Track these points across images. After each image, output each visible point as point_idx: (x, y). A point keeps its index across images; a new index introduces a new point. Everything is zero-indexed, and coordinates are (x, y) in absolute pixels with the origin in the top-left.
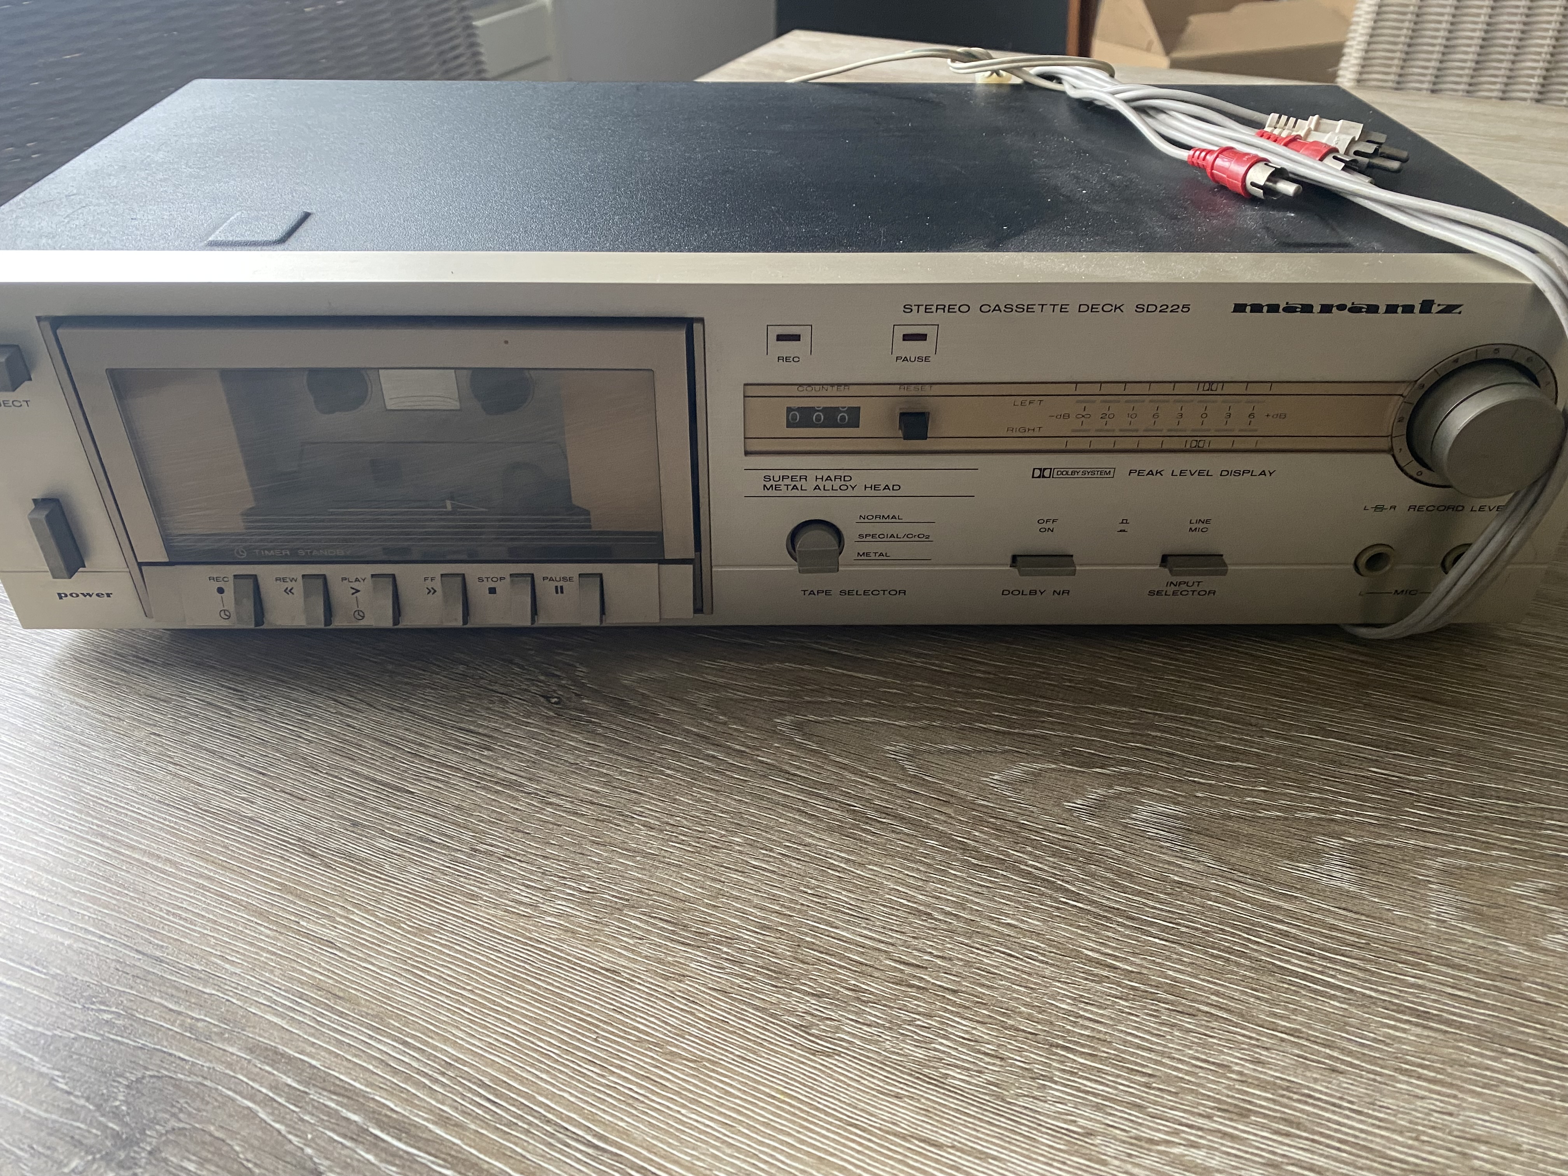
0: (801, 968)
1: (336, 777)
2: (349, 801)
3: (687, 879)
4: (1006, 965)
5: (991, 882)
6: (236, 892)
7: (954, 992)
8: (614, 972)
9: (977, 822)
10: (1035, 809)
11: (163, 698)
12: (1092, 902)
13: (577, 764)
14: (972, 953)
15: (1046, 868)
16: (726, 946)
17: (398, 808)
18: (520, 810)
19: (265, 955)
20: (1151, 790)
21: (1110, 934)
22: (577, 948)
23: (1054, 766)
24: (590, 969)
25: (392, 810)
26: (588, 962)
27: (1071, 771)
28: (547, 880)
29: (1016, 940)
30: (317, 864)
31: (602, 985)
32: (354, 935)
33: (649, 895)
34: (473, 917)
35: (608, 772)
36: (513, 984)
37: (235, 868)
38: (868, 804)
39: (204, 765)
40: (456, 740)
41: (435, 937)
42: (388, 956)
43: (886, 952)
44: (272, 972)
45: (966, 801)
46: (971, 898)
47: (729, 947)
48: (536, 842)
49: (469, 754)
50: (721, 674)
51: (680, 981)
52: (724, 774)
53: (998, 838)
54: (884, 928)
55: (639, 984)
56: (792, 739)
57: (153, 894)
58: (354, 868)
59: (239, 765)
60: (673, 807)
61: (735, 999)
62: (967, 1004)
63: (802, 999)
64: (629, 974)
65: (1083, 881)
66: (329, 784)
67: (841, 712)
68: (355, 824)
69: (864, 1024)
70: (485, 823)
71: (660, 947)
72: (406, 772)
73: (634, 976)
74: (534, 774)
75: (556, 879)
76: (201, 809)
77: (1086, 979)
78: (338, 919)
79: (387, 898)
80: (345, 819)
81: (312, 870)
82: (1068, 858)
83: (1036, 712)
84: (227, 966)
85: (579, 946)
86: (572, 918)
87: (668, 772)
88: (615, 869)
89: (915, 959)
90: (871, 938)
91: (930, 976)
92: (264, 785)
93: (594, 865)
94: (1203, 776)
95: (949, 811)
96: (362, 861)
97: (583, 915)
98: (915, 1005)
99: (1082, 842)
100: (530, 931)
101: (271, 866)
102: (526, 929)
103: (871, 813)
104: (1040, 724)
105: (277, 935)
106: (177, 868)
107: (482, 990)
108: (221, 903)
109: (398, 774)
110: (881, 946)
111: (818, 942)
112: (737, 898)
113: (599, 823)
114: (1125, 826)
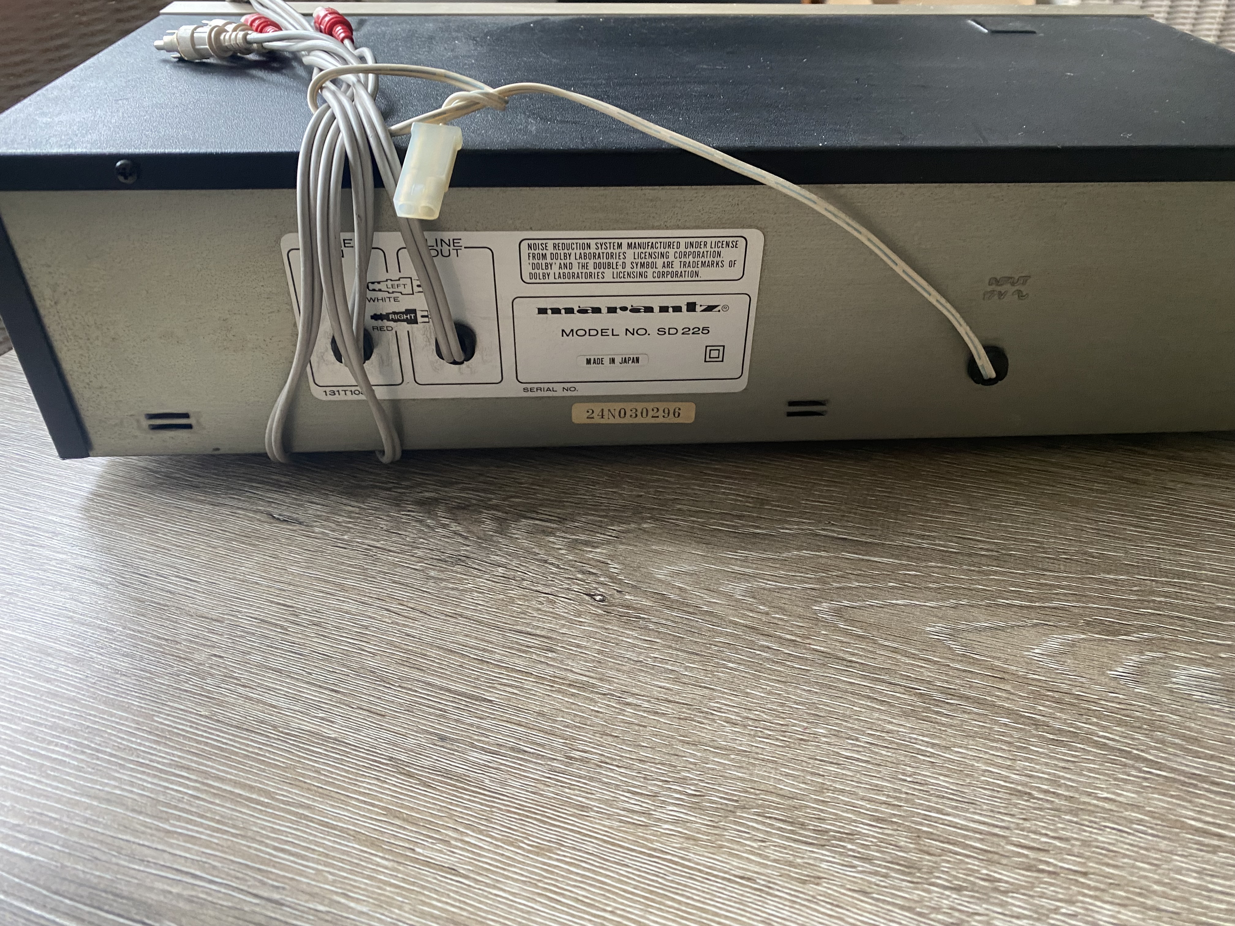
0: (929, 861)
1: (410, 689)
2: (430, 714)
3: (787, 775)
4: (1121, 842)
5: (1073, 756)
6: (340, 820)
7: (1085, 874)
8: (749, 879)
9: (1037, 697)
10: (1083, 680)
11: (214, 617)
12: (1173, 770)
13: (641, 662)
14: (1085, 831)
15: (1117, 738)
16: (849, 843)
17: (481, 718)
18: (602, 713)
19: (388, 888)
20: (1179, 654)
21: (1203, 801)
22: (703, 856)
23: (1083, 636)
24: (724, 879)
25: (475, 721)
26: (720, 871)
27: (1100, 640)
28: (650, 785)
29: (1120, 814)
30: (416, 784)
31: (742, 895)
32: (475, 859)
33: (756, 794)
34: (590, 831)
35: (673, 668)
36: (653, 901)
37: (333, 794)
38: (931, 687)
39: (274, 686)
40: (517, 643)
41: (559, 855)
42: (516, 880)
43: (1003, 836)
44: (400, 908)
45: (1018, 676)
46: (1062, 774)
47: (852, 843)
48: (627, 745)
49: (534, 657)
50: (744, 564)
51: (817, 884)
52: (785, 665)
53: (1062, 710)
54: (992, 811)
55: (778, 890)
56: (836, 626)
57: (255, 829)
58: (454, 786)
59: (308, 683)
60: (748, 701)
61: (878, 900)
62: (1102, 886)
63: (943, 894)
64: (764, 880)
65: (1156, 748)
66: (405, 698)
67: (872, 597)
68: (443, 738)
69: (1012, 917)
70: (572, 728)
71: (785, 849)
72: (478, 680)
73: (770, 882)
74: (603, 674)
75: (660, 783)
76: (282, 732)
77: (1201, 850)
78: (453, 842)
79: (497, 815)
80: (431, 733)
81: (412, 791)
82: (1134, 727)
83: (1046, 585)
84: (352, 905)
85: (706, 854)
86: (689, 824)
87: (731, 665)
88: (713, 769)
89: (1034, 842)
90: (984, 823)
91: (1055, 859)
92: (340, 703)
93: (692, 766)
94: (1218, 638)
95: (1008, 687)
96: (460, 778)
97: (698, 820)
98: (1054, 891)
99: (1140, 709)
100: (651, 841)
101: (369, 789)
102: (647, 840)
103: (937, 695)
104: (1054, 596)
105: (396, 865)
106: (273, 798)
107: (623, 910)
108: (329, 834)
109: (470, 682)
110: (996, 831)
111: (935, 832)
112: (842, 791)
113: (682, 721)
114: (1171, 691)
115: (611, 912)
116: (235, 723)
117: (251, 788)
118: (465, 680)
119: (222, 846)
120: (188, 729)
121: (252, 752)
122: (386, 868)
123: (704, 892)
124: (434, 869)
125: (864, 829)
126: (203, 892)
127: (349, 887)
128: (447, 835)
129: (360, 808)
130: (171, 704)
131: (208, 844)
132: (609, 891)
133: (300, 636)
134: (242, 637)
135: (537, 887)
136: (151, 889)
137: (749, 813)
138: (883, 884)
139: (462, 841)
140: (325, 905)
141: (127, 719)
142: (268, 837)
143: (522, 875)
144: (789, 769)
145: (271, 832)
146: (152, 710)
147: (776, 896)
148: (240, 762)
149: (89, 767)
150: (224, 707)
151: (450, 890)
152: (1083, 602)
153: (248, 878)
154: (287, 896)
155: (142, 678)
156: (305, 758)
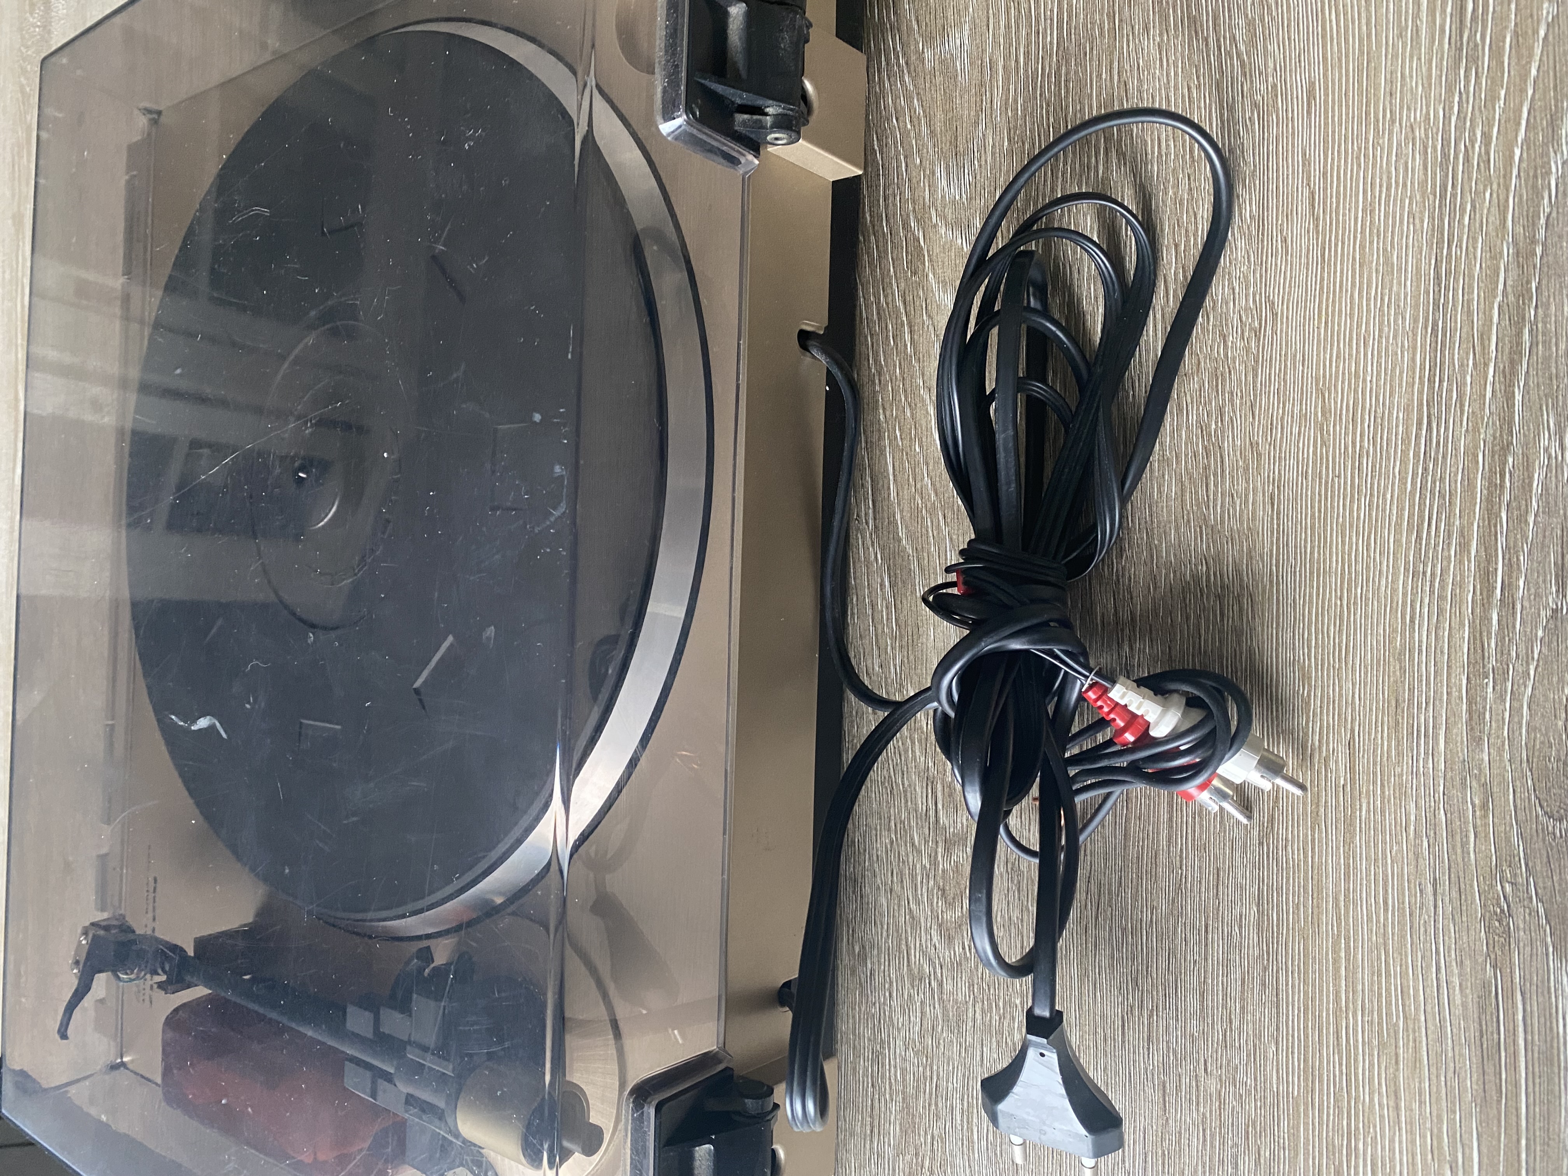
115: (1341, 600)
116: (1274, 1010)
117: (1336, 961)
118: (1154, 807)
119: (1401, 959)
120: (1296, 1055)
121: (1299, 979)
122: (1369, 803)
123: (1296, 531)
124: (1355, 761)
125: (1193, 419)
126: (1450, 956)
127: (1398, 828)
128: (1319, 763)
129: (1320, 852)
130: (1275, 1086)
131: (1404, 975)
132: (1323, 608)
133: (1155, 993)
134: (1175, 1052)
135: (1340, 668)
136: (1464, 1005)
137: (1209, 514)
138: (1239, 394)
139: (1320, 747)
140: (1422, 841)
141: (1306, 1124)
142: (1378, 921)
143: (1334, 684)
144: (1153, 492)
145: (1372, 921)
146: (1288, 1102)
147: (1279, 473)
148: (1314, 985)
149: (1369, 1132)
150: (1260, 1031)
151: (1369, 739)
152: (891, 280)
153: (1422, 922)
154: (1426, 879)
155: (1256, 1132)
156: (1288, 925)
